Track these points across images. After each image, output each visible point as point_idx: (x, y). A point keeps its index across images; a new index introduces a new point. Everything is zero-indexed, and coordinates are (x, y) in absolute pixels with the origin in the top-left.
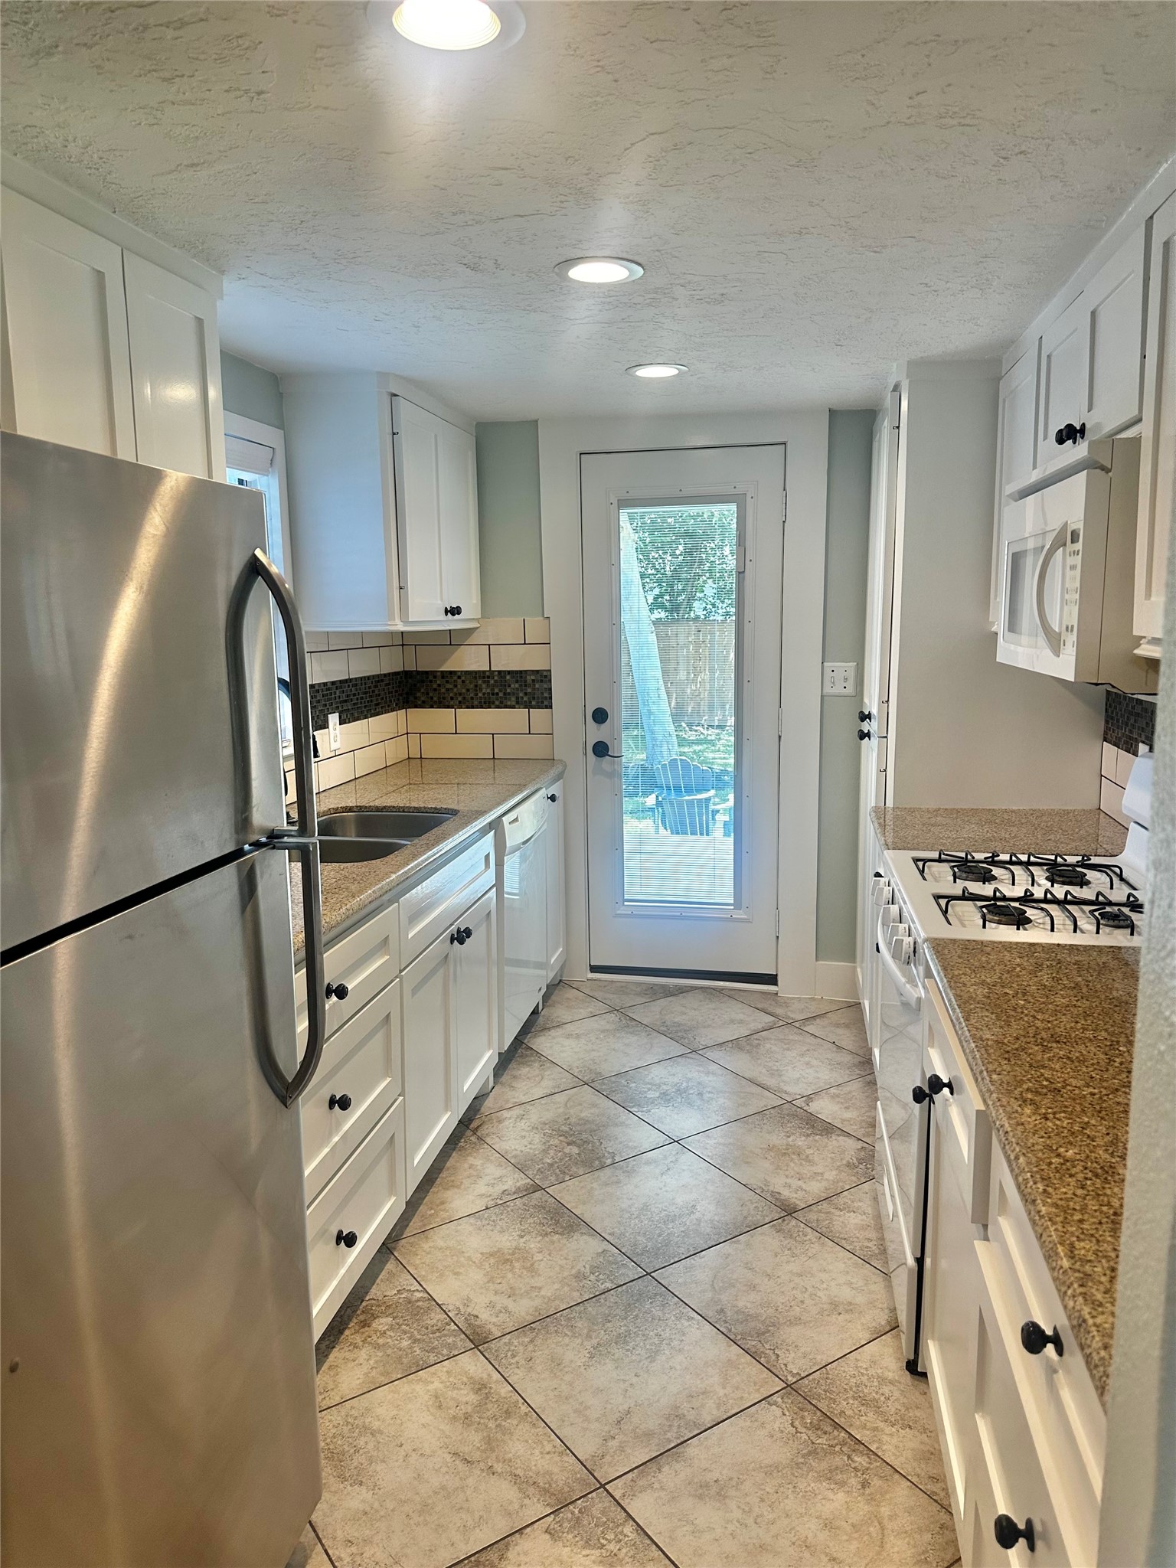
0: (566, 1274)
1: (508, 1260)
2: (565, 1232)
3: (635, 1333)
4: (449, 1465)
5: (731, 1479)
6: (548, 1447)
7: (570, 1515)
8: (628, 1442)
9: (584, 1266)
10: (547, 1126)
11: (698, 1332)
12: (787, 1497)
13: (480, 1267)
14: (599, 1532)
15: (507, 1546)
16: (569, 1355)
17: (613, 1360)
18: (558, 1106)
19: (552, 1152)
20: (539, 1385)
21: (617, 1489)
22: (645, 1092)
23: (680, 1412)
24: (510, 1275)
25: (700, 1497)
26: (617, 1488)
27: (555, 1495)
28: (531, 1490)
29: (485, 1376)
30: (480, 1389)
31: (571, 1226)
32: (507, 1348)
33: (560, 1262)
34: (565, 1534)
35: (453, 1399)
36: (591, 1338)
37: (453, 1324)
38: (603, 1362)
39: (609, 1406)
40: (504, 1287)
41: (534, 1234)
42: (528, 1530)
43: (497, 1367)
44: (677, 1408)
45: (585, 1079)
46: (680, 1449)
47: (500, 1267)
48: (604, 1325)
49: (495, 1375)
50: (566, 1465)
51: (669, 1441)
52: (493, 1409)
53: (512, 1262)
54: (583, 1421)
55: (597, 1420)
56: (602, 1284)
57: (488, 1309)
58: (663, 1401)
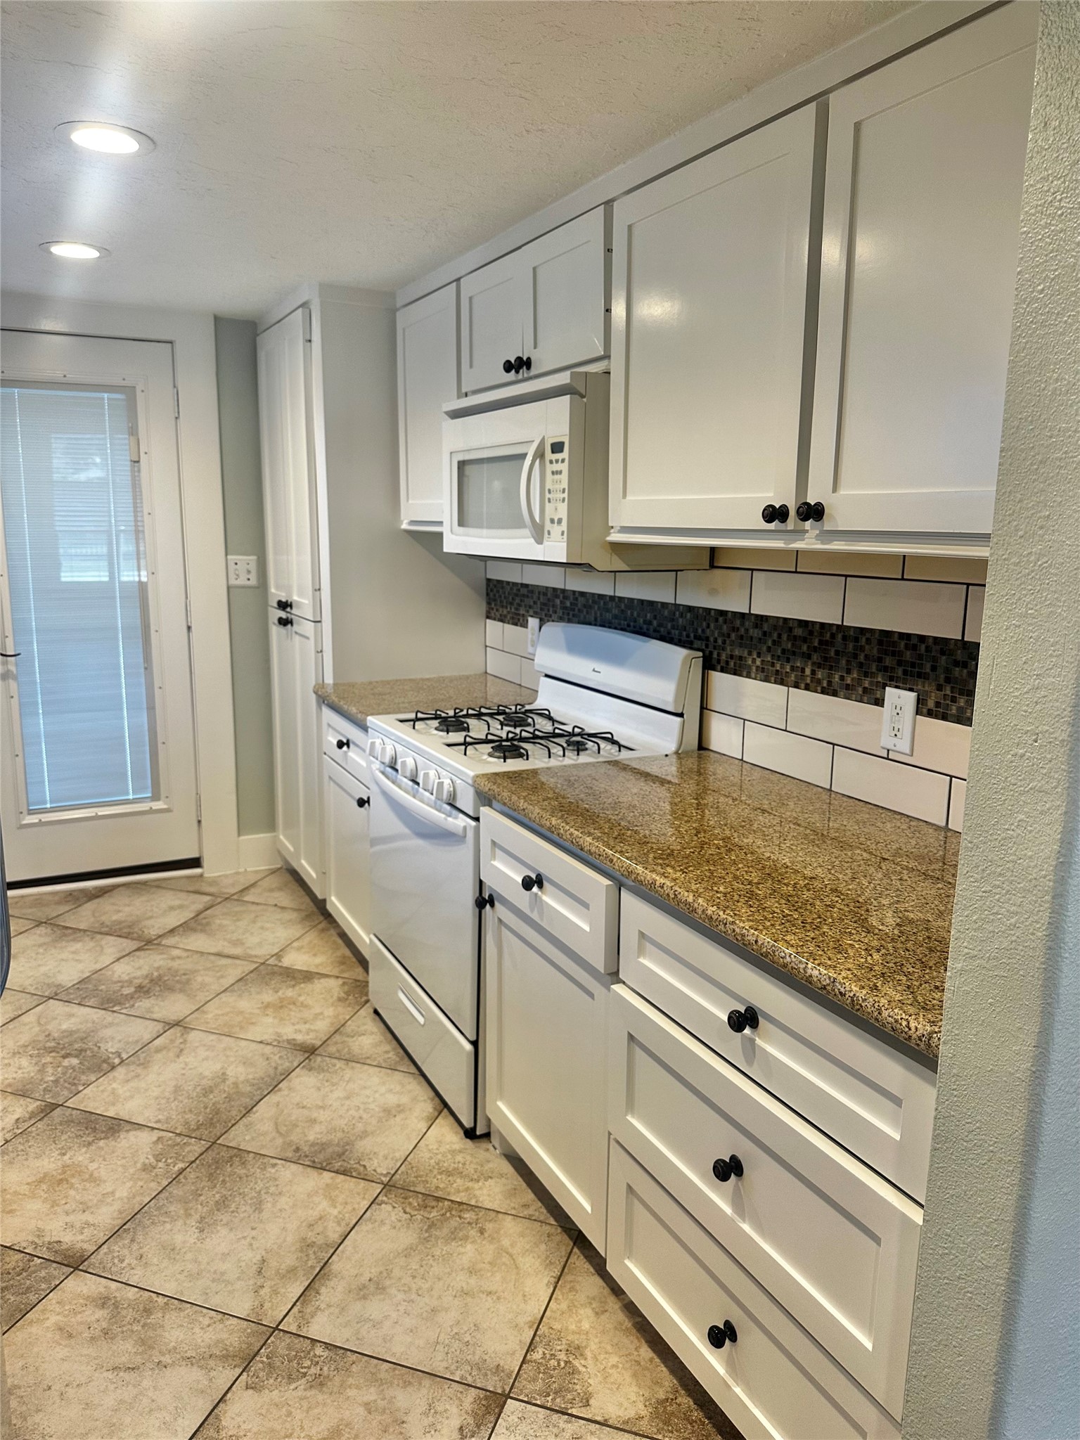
0: (132, 1171)
1: (61, 1180)
2: (109, 1135)
3: (231, 1195)
4: (115, 1380)
5: (381, 1273)
6: (206, 1321)
7: (261, 1365)
8: (278, 1284)
9: (147, 1158)
10: (30, 1048)
11: (288, 1172)
12: (432, 1266)
13: (33, 1196)
14: (295, 1365)
15: (217, 1417)
16: (179, 1239)
17: (224, 1225)
18: (31, 1026)
19: (50, 1070)
20: (164, 1274)
21: (290, 1325)
22: (120, 990)
23: (309, 1241)
24: (72, 1193)
25: (365, 1298)
26: (289, 1324)
27: (236, 1356)
28: (212, 1363)
29: (102, 1290)
30: (104, 1303)
31: (112, 1128)
32: (110, 1256)
33: (119, 1163)
34: (266, 1383)
35: (81, 1323)
36: (191, 1215)
37: (36, 1258)
38: (215, 1231)
39: (243, 1264)
40: (72, 1206)
41: (75, 1148)
42: (229, 1395)
43: (110, 1277)
44: (304, 1239)
45: (46, 994)
46: (326, 1270)
47: (57, 1189)
48: (197, 1200)
49: (114, 1285)
50: (232, 1327)
51: (313, 1267)
52: (129, 1314)
53: (67, 1181)
54: (226, 1285)
55: (239, 1278)
56: (174, 1166)
57: (67, 1230)
58: (290, 1239)
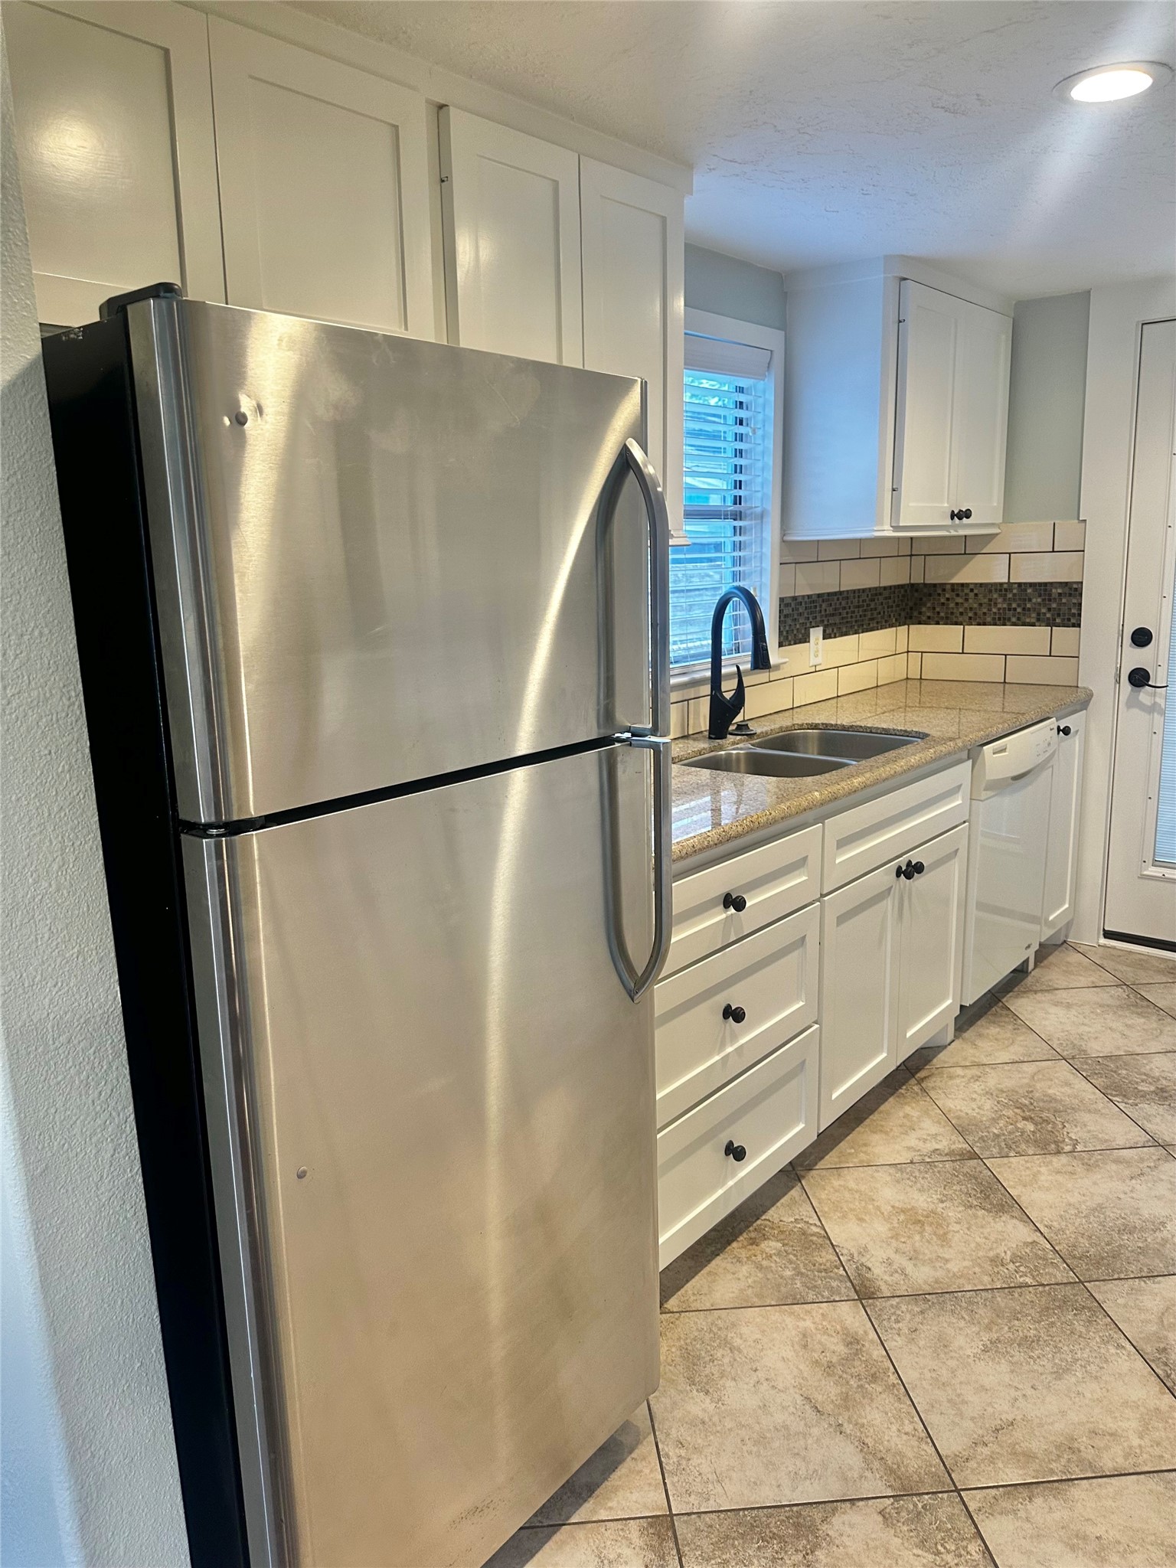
0: (981, 1254)
1: (919, 1221)
2: (993, 1210)
3: (1045, 1341)
4: (798, 1407)
5: (1119, 1543)
6: (908, 1428)
7: (911, 1507)
8: (1002, 1455)
9: (1005, 1252)
10: (1004, 1095)
11: (1126, 1363)
13: (887, 1219)
14: (939, 1537)
15: (834, 1511)
16: (960, 1341)
17: (1010, 1362)
18: (1024, 1075)
19: (1002, 1123)
20: (917, 1360)
21: (973, 1501)
22: (1137, 1083)
23: (1076, 1445)
24: (917, 1237)
25: (1073, 1548)
26: (973, 1498)
27: (901, 1479)
28: (876, 1464)
29: (861, 1332)
30: (851, 1343)
31: (1003, 1206)
32: (893, 1310)
33: (978, 1239)
34: (899, 1524)
35: (820, 1343)
36: (991, 1330)
37: (842, 1268)
38: (997, 1359)
39: (990, 1410)
40: (907, 1248)
41: (956, 1203)
42: (861, 1503)
43: (876, 1326)
44: (1073, 1439)
45: (1065, 1054)
46: (1064, 1486)
47: (909, 1226)
48: (1010, 1321)
49: (872, 1335)
50: (923, 1453)
51: (1052, 1472)
52: (859, 1367)
53: (923, 1225)
54: (956, 1414)
55: (972, 1419)
56: (1021, 1277)
57: (884, 1265)
58: (1058, 1426)
